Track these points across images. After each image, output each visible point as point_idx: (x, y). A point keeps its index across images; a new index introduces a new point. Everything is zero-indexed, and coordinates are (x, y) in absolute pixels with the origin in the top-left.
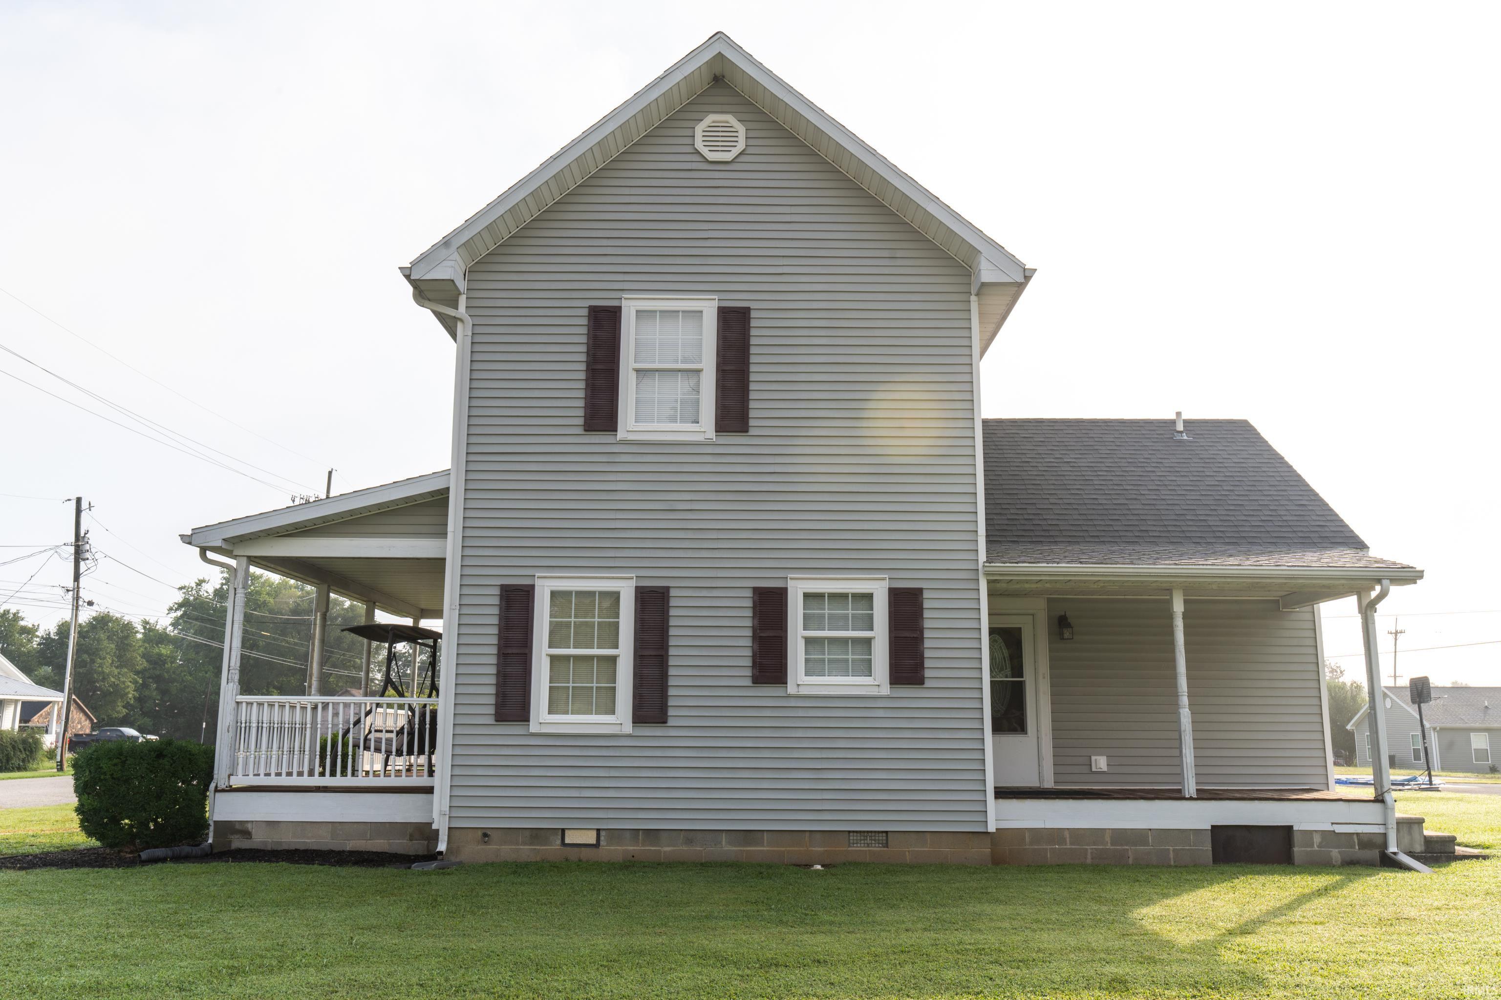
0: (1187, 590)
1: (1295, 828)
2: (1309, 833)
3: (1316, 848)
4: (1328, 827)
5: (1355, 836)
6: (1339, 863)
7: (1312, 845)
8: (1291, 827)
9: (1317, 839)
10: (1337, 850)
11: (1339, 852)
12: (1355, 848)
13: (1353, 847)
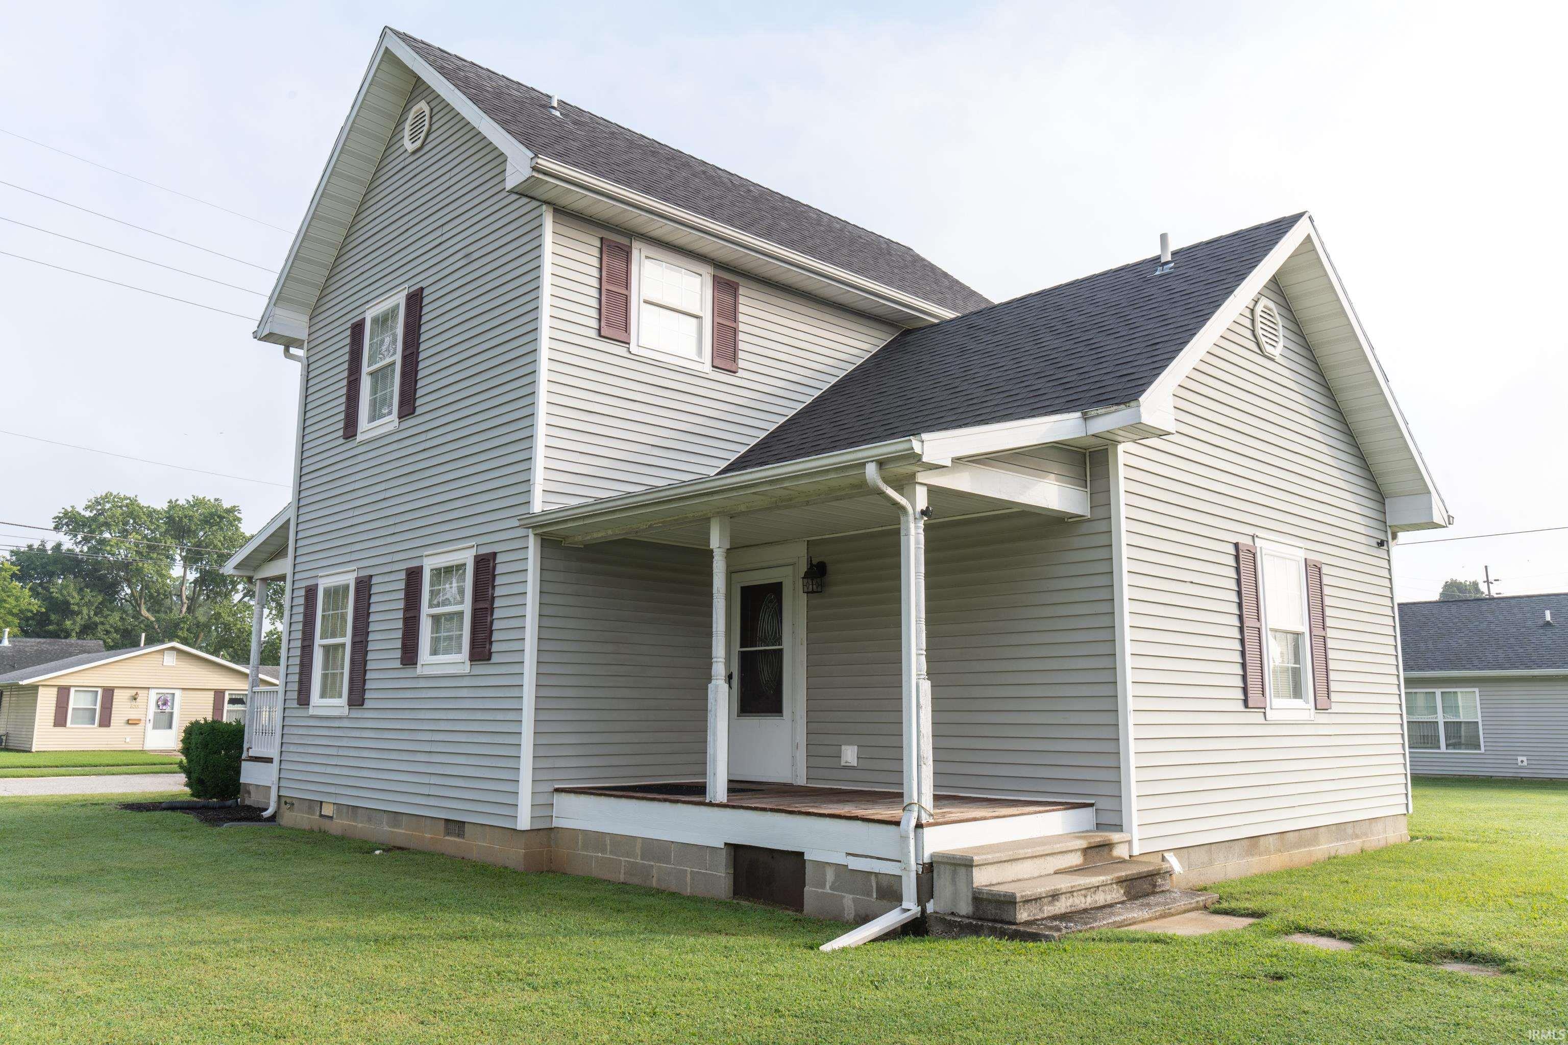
0: (730, 515)
1: (806, 857)
2: (821, 866)
3: (828, 890)
4: (840, 859)
5: (873, 878)
6: (852, 916)
7: (823, 886)
8: (801, 854)
9: (830, 876)
10: (851, 896)
11: (854, 900)
12: (871, 896)
13: (869, 894)
